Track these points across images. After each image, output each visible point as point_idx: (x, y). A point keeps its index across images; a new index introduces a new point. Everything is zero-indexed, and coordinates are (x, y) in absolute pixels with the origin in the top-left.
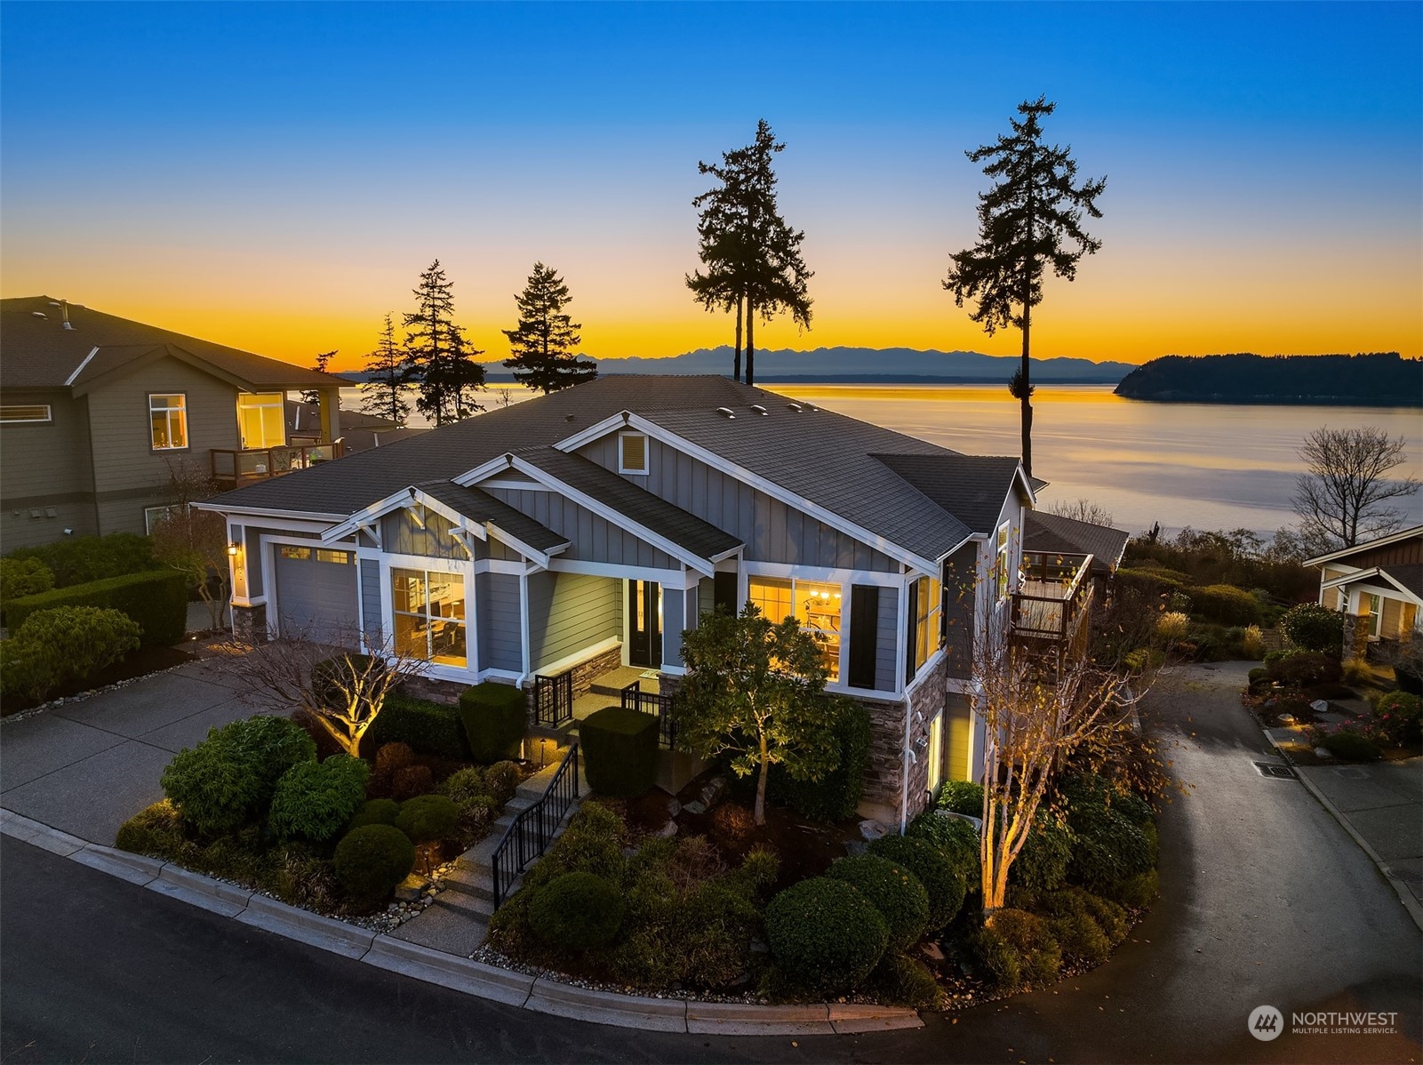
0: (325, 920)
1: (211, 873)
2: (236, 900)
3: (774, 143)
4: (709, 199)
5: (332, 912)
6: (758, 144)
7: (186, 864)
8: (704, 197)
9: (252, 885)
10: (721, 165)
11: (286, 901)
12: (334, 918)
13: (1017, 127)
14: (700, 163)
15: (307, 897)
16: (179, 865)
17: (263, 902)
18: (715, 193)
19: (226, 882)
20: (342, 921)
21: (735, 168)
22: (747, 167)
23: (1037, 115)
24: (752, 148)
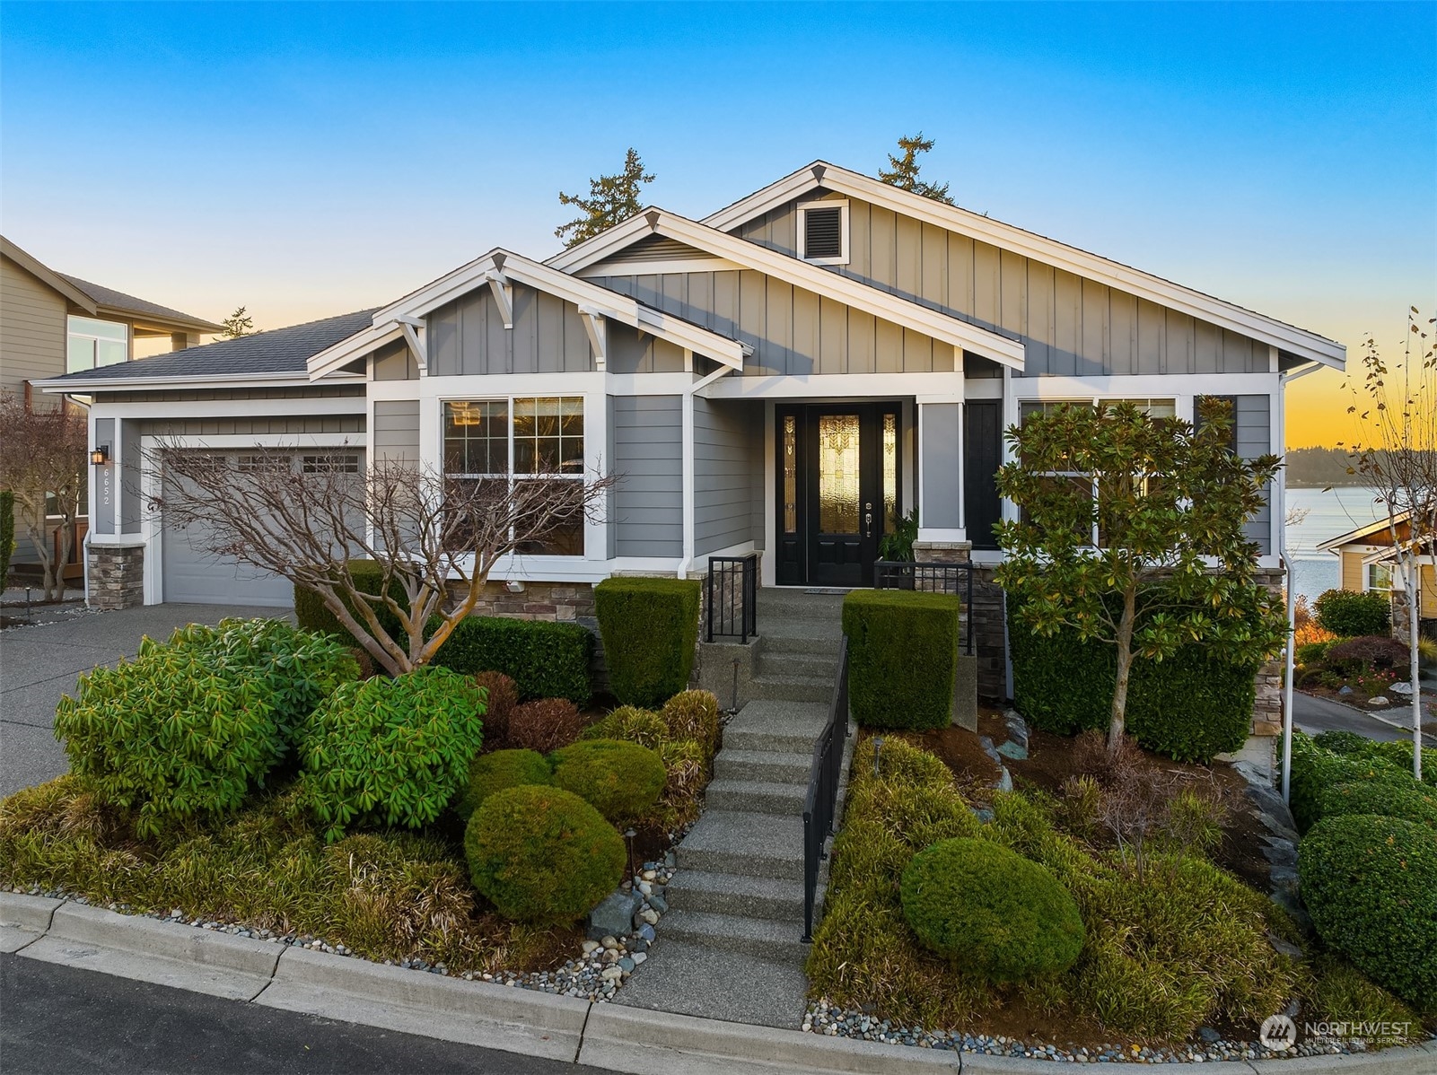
0: (464, 985)
1: (176, 913)
2: (242, 962)
3: (643, 174)
4: (573, 229)
5: (475, 968)
6: (626, 173)
7: (116, 899)
8: (568, 227)
9: (276, 928)
10: (586, 196)
11: (364, 955)
12: (481, 979)
13: (896, 163)
14: (561, 194)
15: (414, 940)
16: (97, 902)
17: (315, 962)
18: (579, 222)
19: (217, 928)
20: (504, 983)
21: (601, 199)
22: (614, 198)
23: (916, 152)
24: (620, 178)
